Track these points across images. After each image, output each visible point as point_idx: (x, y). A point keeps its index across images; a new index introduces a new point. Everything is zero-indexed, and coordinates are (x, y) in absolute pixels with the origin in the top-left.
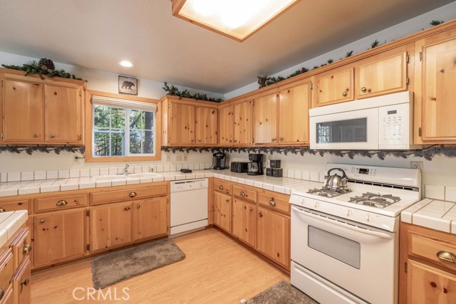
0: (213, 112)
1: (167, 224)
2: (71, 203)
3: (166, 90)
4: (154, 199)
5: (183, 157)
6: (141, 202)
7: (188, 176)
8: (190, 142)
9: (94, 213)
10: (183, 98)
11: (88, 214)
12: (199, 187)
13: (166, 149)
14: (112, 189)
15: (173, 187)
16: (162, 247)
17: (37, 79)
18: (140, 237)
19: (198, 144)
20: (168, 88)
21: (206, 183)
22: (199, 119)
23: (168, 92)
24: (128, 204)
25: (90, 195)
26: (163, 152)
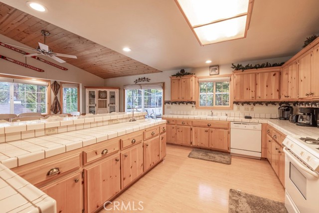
0: (274, 75)
1: (228, 145)
2: (186, 124)
3: (233, 68)
4: (221, 130)
5: (250, 108)
6: (213, 129)
7: (248, 120)
8: (251, 98)
9: (193, 129)
10: (245, 70)
11: (191, 129)
12: (252, 128)
13: (237, 103)
14: (200, 121)
15: (232, 125)
16: (222, 156)
17: (179, 78)
18: (213, 147)
19: (258, 99)
20: (235, 66)
21: (259, 127)
22: (259, 82)
23: (234, 69)
24: (207, 129)
25: (192, 122)
26: (235, 105)
